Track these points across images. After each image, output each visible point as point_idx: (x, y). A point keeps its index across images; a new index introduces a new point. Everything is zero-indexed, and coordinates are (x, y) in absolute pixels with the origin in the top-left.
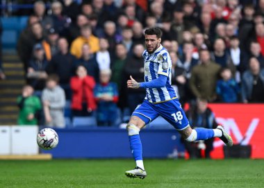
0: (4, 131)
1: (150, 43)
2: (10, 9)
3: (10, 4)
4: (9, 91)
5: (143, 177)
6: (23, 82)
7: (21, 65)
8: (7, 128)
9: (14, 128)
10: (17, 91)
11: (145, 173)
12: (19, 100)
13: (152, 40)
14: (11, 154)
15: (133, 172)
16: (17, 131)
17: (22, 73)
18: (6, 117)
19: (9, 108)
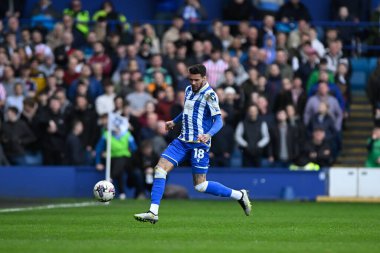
0: (351, 173)
1: (194, 83)
2: (360, 50)
3: (360, 45)
4: (356, 133)
5: (155, 222)
6: (372, 124)
7: (370, 107)
8: (354, 170)
9: (361, 170)
10: (365, 133)
11: (156, 218)
12: (368, 141)
13: (197, 80)
14: (357, 196)
15: (142, 215)
16: (364, 173)
17: (370, 115)
18: (353, 159)
19: (356, 150)
